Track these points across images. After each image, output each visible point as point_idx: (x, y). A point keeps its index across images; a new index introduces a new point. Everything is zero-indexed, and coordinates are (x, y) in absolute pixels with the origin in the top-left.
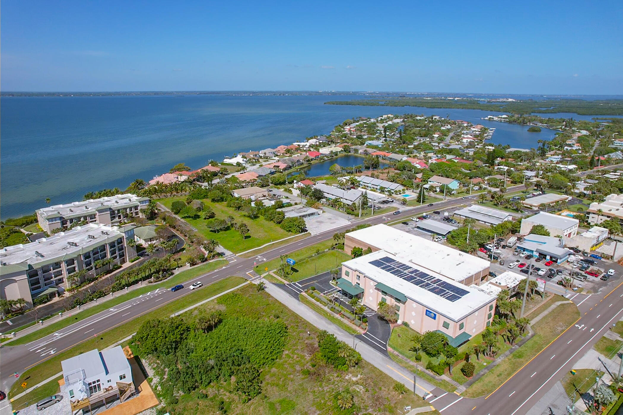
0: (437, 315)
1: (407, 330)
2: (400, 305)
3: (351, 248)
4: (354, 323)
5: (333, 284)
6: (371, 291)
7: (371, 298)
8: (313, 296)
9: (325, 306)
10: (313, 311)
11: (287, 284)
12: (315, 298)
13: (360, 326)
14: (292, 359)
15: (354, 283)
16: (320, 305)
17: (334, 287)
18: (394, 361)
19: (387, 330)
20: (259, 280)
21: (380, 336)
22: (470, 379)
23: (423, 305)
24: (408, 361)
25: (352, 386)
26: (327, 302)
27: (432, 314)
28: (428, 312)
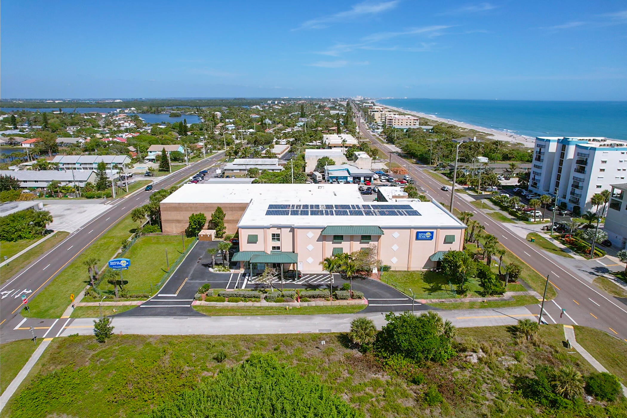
0: (435, 231)
1: (391, 275)
3: (178, 221)
4: (337, 299)
5: (220, 270)
6: (310, 247)
7: (310, 260)
8: (221, 298)
9: (259, 301)
10: (253, 317)
11: (142, 305)
12: (226, 299)
13: (352, 297)
14: (374, 399)
15: (269, 250)
16: (250, 304)
17: (229, 274)
18: (450, 309)
19: (379, 285)
20: (68, 325)
21: (388, 295)
22: (518, 283)
23: (410, 228)
24: (459, 301)
25: (501, 362)
26: (256, 293)
27: (427, 234)
28: (420, 235)
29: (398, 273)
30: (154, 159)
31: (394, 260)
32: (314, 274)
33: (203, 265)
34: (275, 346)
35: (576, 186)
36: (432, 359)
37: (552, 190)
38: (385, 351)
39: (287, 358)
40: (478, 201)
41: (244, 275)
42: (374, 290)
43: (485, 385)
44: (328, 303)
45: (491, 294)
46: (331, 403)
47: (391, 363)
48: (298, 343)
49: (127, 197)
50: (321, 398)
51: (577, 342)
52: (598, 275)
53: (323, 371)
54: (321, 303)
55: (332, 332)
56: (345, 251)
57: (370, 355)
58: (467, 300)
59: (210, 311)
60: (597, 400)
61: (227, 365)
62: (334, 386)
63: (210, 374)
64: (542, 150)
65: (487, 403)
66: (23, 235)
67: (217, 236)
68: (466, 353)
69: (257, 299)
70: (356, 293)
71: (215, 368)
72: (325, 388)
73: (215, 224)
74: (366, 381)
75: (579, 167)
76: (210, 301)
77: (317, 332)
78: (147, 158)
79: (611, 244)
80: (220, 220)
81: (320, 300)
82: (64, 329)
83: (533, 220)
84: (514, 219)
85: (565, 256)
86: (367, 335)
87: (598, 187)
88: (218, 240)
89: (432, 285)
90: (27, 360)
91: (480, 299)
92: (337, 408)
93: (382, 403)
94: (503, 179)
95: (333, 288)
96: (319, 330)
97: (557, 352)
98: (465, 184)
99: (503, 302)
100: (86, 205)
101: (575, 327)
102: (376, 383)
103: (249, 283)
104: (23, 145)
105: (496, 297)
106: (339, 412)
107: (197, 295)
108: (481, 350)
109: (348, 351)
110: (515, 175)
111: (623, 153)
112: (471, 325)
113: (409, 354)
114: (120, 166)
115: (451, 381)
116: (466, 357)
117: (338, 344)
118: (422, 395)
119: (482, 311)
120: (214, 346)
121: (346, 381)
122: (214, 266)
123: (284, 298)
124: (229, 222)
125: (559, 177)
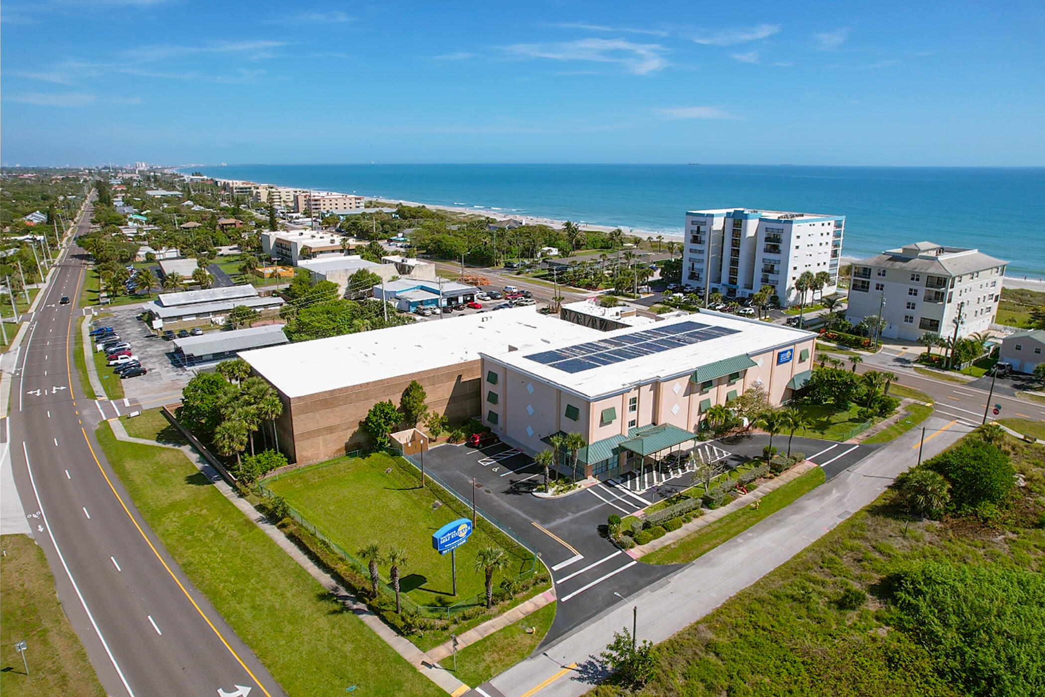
0: (793, 347)
2: (738, 384)
3: (330, 430)
4: (781, 472)
5: (561, 492)
6: (675, 409)
12: (661, 527)
15: (626, 430)
17: (582, 491)
21: (812, 447)
23: (773, 349)
27: (788, 353)
28: (781, 356)
33: (507, 492)
35: (769, 269)
44: (779, 481)
52: (910, 367)
54: (770, 484)
56: (712, 403)
57: (949, 519)
58: (881, 425)
64: (702, 228)
75: (769, 246)
87: (795, 268)
88: (437, 445)
96: (839, 517)
103: (637, 492)
111: (811, 225)
125: (734, 262)
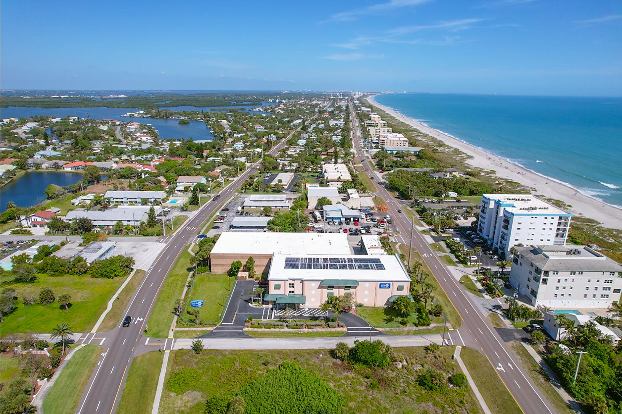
0: (391, 283)
1: (363, 310)
2: (352, 291)
3: (223, 265)
4: (329, 327)
5: (256, 306)
6: (313, 292)
7: (313, 300)
8: (259, 326)
9: (283, 328)
10: (280, 338)
11: (214, 330)
12: (263, 326)
13: (338, 326)
14: (345, 386)
15: (287, 293)
16: (277, 330)
17: (261, 308)
18: (395, 335)
19: (355, 317)
20: (174, 342)
21: (360, 325)
22: (442, 317)
23: (376, 281)
24: (401, 329)
25: (413, 368)
26: (281, 323)
27: (386, 285)
28: (382, 285)
29: (368, 309)
30: (183, 191)
31: (366, 300)
32: (316, 309)
33: (245, 301)
34: (295, 357)
35: (503, 238)
36: (378, 366)
37: (491, 237)
38: (353, 361)
39: (301, 364)
40: (437, 243)
41: (272, 309)
42: (352, 321)
43: (402, 379)
44: (324, 330)
45: (422, 325)
46: (324, 387)
47: (356, 367)
48: (307, 355)
49: (174, 235)
50: (319, 385)
51: (460, 356)
52: (493, 311)
53: (321, 371)
54: (320, 329)
55: (326, 348)
56: (335, 295)
57: (346, 363)
58: (406, 329)
59: (255, 335)
60: (454, 386)
61: (271, 367)
62: (325, 379)
63: (262, 372)
64: (486, 206)
65: (400, 388)
66: (117, 274)
67: (250, 276)
68: (397, 363)
69: (282, 327)
70: (341, 324)
71: (264, 369)
72: (321, 380)
73: (247, 268)
74: (342, 377)
75: (505, 225)
76: (254, 328)
77: (317, 348)
78: (177, 188)
79: (511, 287)
80: (252, 266)
81: (319, 328)
82: (174, 345)
83: (469, 264)
84: (457, 262)
85: (479, 296)
86: (344, 352)
87: (516, 240)
88: (251, 279)
89: (388, 317)
90: (162, 363)
91: (414, 328)
92: (327, 390)
93: (349, 388)
94: (463, 219)
95: (327, 319)
96: (319, 347)
97: (445, 362)
98: (431, 225)
99: (428, 331)
100: (146, 243)
101: (463, 347)
102: (347, 378)
103: (276, 315)
104: (65, 168)
105: (424, 327)
106: (328, 392)
107: (246, 324)
108: (405, 361)
109: (335, 360)
110: (473, 215)
111: (532, 218)
112: (405, 345)
113: (365, 363)
114: (158, 200)
115: (386, 377)
116: (396, 364)
117: (329, 356)
118: (369, 384)
119: (413, 336)
120: (261, 357)
121: (333, 376)
122: (253, 302)
123: (298, 326)
124: (257, 266)
125: (495, 228)
